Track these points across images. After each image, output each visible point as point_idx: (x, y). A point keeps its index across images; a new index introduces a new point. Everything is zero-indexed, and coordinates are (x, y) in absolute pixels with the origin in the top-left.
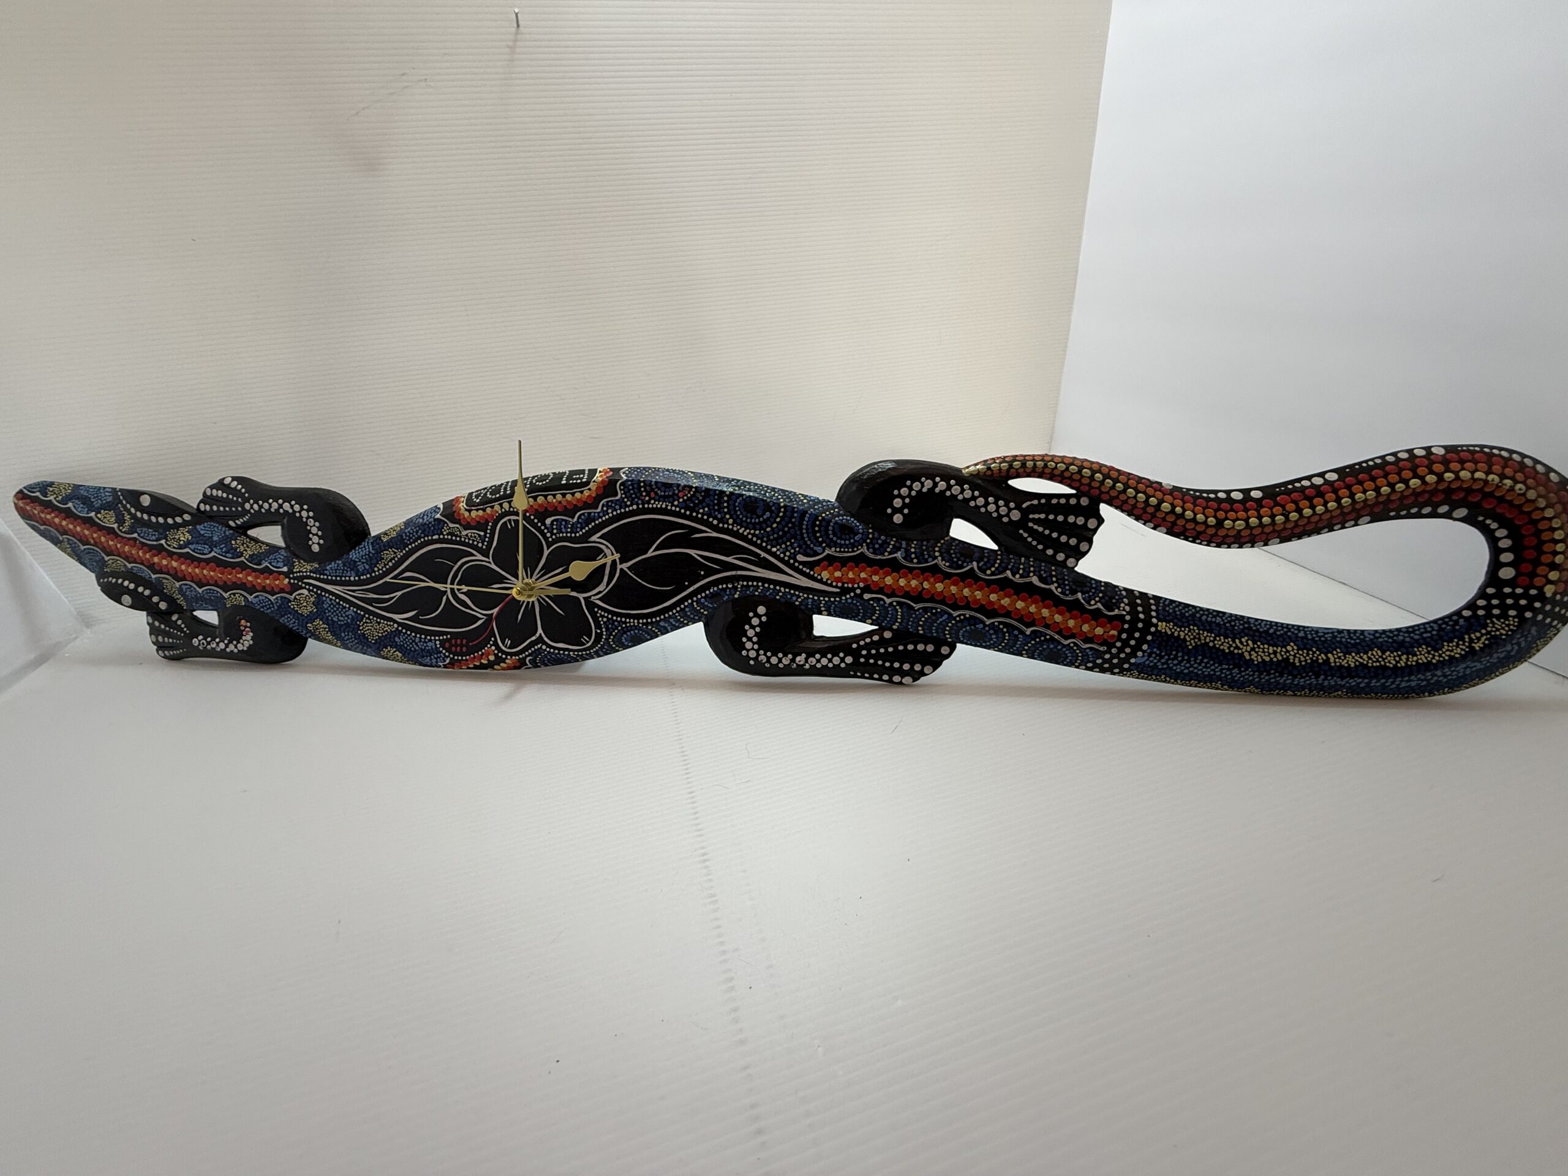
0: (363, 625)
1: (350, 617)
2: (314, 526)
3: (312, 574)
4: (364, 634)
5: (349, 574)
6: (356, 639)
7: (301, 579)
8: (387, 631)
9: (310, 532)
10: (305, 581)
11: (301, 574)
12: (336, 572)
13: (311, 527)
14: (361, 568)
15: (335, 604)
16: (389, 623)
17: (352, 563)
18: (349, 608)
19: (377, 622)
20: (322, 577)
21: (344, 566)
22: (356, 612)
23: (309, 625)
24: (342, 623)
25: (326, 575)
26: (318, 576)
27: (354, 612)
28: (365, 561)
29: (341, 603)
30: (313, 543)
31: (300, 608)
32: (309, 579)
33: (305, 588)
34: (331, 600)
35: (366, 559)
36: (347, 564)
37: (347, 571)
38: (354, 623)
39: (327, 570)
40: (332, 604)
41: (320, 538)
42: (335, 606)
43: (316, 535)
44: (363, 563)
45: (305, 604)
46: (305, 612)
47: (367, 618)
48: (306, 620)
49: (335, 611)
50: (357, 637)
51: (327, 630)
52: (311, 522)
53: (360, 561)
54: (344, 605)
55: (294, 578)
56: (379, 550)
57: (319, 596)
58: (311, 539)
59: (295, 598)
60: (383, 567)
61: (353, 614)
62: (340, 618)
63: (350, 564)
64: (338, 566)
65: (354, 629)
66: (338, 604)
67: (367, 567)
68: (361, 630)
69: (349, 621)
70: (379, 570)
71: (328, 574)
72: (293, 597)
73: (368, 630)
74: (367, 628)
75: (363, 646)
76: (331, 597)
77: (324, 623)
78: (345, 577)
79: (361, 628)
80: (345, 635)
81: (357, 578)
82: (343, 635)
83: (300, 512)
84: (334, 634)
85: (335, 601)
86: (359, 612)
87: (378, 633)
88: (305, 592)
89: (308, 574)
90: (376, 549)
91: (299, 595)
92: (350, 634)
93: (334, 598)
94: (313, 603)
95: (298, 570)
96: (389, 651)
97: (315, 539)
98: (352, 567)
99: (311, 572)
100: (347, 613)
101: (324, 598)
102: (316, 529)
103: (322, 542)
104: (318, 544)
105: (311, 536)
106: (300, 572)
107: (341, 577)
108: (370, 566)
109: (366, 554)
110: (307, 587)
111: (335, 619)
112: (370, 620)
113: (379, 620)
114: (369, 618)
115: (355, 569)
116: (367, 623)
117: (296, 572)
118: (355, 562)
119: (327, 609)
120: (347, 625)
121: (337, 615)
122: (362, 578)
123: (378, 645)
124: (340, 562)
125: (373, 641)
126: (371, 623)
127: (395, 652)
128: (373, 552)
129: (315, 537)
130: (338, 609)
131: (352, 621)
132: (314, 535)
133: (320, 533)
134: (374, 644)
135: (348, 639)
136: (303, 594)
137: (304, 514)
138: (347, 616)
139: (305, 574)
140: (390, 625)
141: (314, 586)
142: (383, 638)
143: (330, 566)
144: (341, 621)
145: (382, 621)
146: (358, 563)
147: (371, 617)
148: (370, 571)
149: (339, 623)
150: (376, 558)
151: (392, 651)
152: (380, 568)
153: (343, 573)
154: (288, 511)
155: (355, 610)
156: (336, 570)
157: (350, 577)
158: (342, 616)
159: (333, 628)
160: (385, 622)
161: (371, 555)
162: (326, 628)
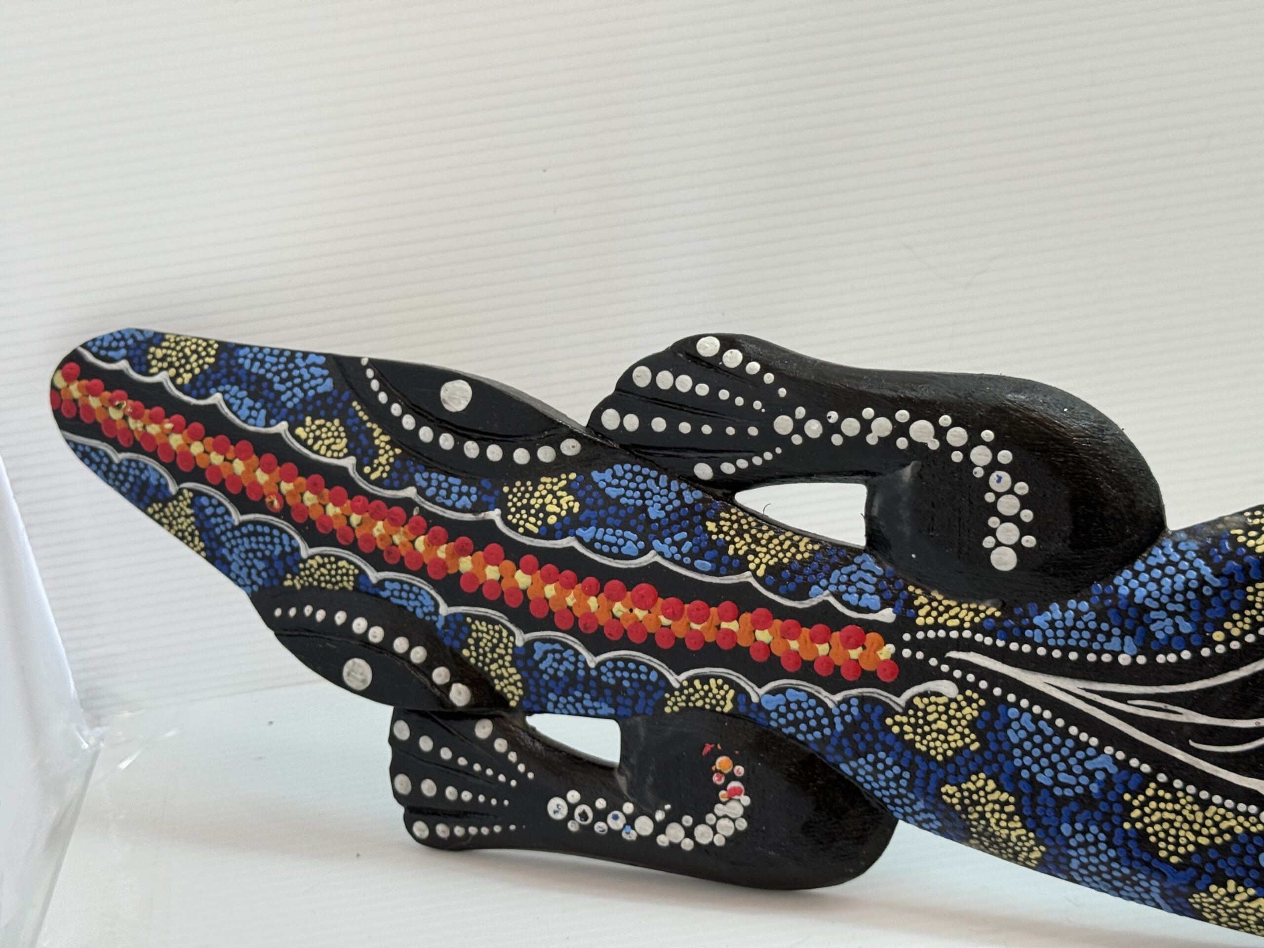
0: (1141, 807)
1: (1100, 776)
2: (1011, 491)
3: (979, 637)
5: (1115, 644)
7: (938, 648)
8: (1230, 831)
9: (992, 509)
10: (953, 654)
11: (942, 633)
12: (1068, 637)
13: (998, 495)
14: (1162, 628)
15: (1049, 731)
16: (1242, 807)
17: (1132, 612)
19: (1197, 799)
20: (1014, 646)
21: (1098, 620)
22: (1123, 765)
23: (948, 789)
25: (1030, 641)
26: (1000, 643)
27: (1116, 761)
28: (1181, 608)
29: (1073, 730)
30: (999, 544)
31: (924, 735)
32: (967, 650)
33: (949, 676)
34: (1036, 719)
36: (1111, 613)
37: (1109, 635)
39: (1034, 627)
40: (1040, 731)
41: (1025, 529)
43: (1015, 519)
44: (1172, 615)
45: (942, 725)
46: (940, 749)
48: (941, 773)
49: (1047, 756)
51: (1010, 809)
52: (1001, 481)
53: (1163, 607)
54: (1084, 737)
55: (915, 645)
56: (1239, 579)
57: (994, 705)
58: (992, 532)
59: (910, 704)
60: (1245, 633)
63: (1123, 614)
64: (1076, 619)
66: (1063, 733)
67: (1186, 627)
70: (1229, 638)
71: (1038, 639)
72: (902, 700)
74: (1157, 816)
75: (1135, 872)
76: (1037, 709)
77: (1000, 788)
81: (1141, 660)
83: (966, 450)
85: (1051, 723)
86: (1134, 762)
87: (1198, 834)
88: (948, 688)
89: (967, 634)
90: (1231, 576)
91: (922, 695)
93: (1047, 714)
94: (972, 725)
95: (930, 621)
97: (1008, 533)
98: (1128, 624)
99: (975, 628)
101: (1013, 712)
102: (1016, 502)
103: (1029, 541)
104: (1017, 547)
105: (993, 522)
106: (936, 627)
107: (1083, 652)
108: (1199, 629)
109: (1187, 589)
110: (957, 674)
112: (1173, 791)
113: (1204, 795)
115: (1139, 630)
116: (1158, 799)
117: (925, 628)
118: (1144, 609)
119: (1020, 746)
124: (1084, 606)
126: (1175, 800)
128: (1217, 583)
129: (1010, 526)
131: (1103, 791)
132: (1004, 519)
133: (1027, 515)
136: (938, 694)
137: (981, 456)
139: (954, 634)
140: (1247, 815)
141: (982, 673)
142: (1212, 854)
143: (1047, 616)
145: (1217, 799)
146: (1153, 615)
147: (1178, 784)
150: (1226, 605)
152: (1236, 632)
153: (1093, 639)
154: (924, 446)
155: (1120, 755)
156: (1068, 630)
157: (1115, 654)
159: (1034, 806)
160: (1229, 803)
161: (1207, 591)
162: (1007, 803)
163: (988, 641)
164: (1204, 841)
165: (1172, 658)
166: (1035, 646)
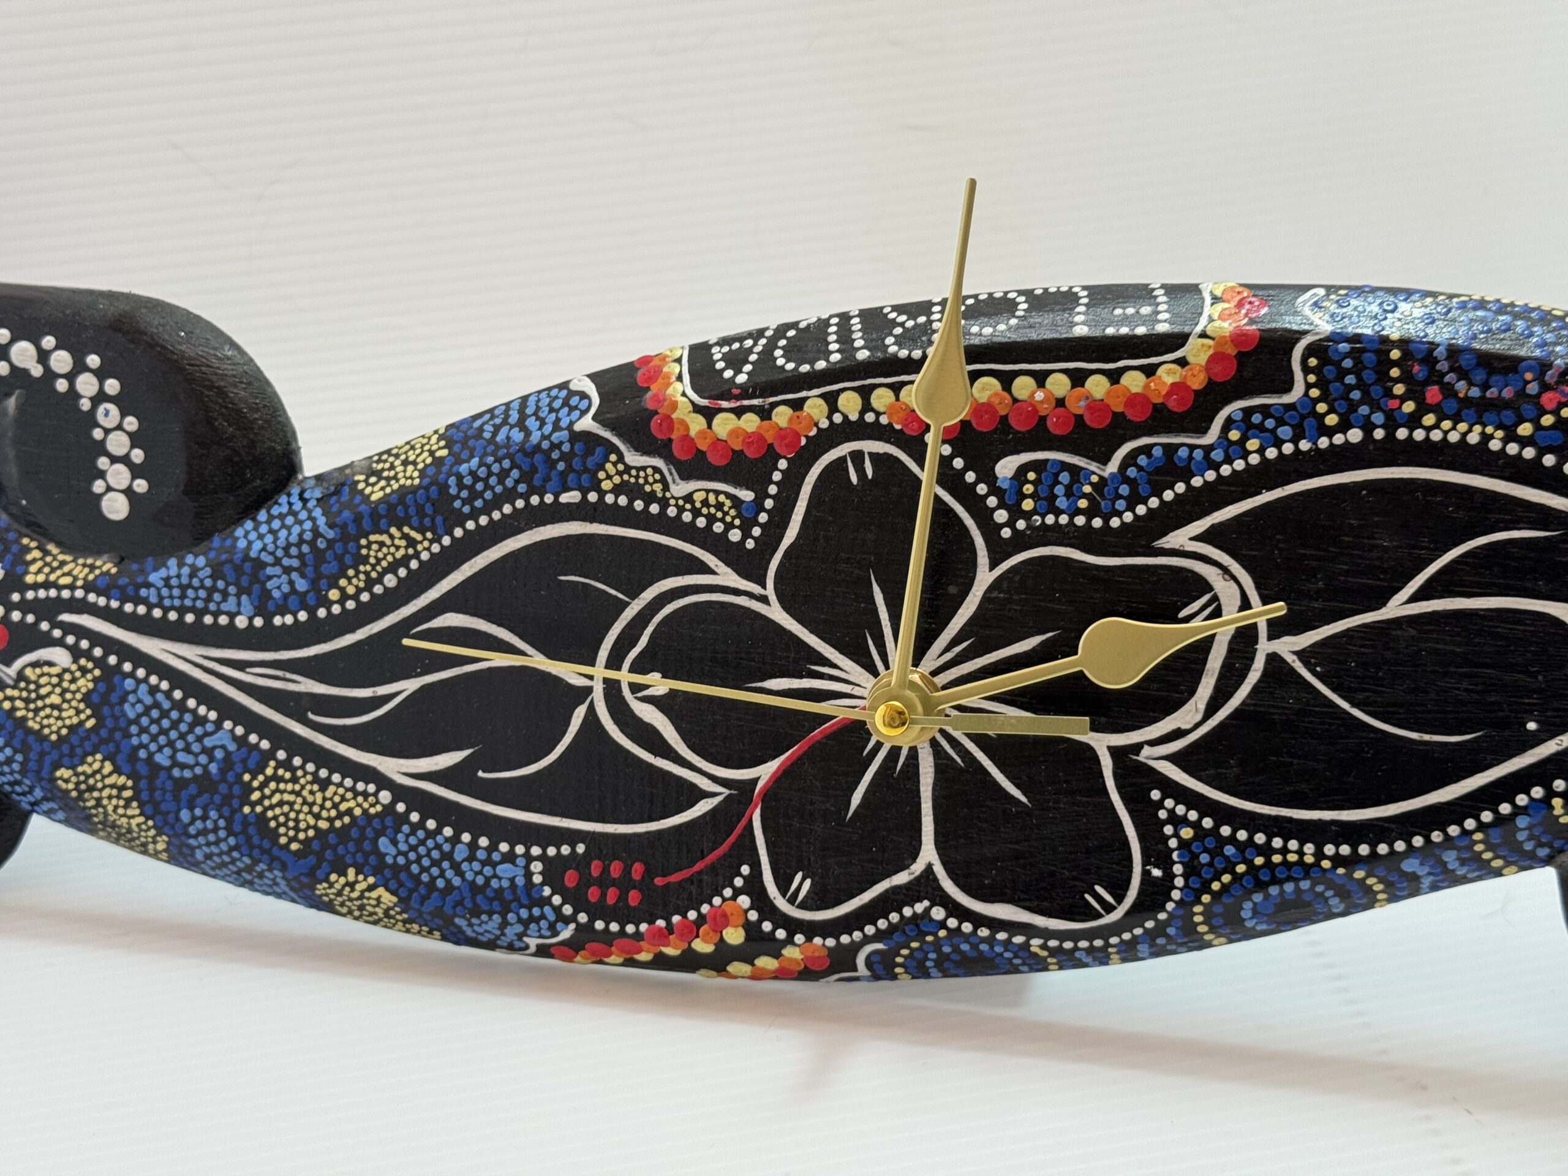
0: (261, 787)
1: (219, 754)
2: (119, 427)
3: (92, 597)
4: (262, 819)
5: (230, 605)
6: (230, 832)
7: (49, 609)
8: (349, 812)
9: (100, 448)
10: (66, 617)
11: (53, 593)
12: (183, 597)
13: (107, 431)
14: (278, 586)
15: (166, 705)
16: (360, 786)
17: (247, 567)
18: (218, 724)
19: (316, 779)
20: (128, 607)
21: (214, 577)
22: (242, 741)
23: (63, 773)
24: (187, 774)
25: (144, 601)
26: (115, 604)
27: (235, 738)
28: (295, 563)
29: (191, 703)
30: (109, 489)
31: (36, 711)
32: (79, 611)
33: (60, 643)
34: (154, 690)
35: (301, 556)
36: (227, 569)
37: (225, 595)
38: (230, 777)
39: (148, 585)
40: (157, 705)
41: (136, 472)
42: (165, 714)
43: (125, 460)
44: (288, 570)
45: (55, 699)
46: (53, 726)
47: (280, 764)
48: (55, 755)
49: (164, 732)
50: (237, 828)
51: (127, 794)
52: (109, 414)
53: (278, 562)
54: (202, 710)
55: (25, 606)
56: (352, 529)
57: (110, 675)
58: (102, 475)
59: (21, 676)
60: (359, 591)
61: (232, 747)
62: (182, 757)
63: (238, 569)
64: (192, 576)
65: (227, 799)
66: (181, 706)
67: (301, 585)
68: (253, 805)
69: (213, 768)
70: (344, 597)
71: (153, 599)
72: (12, 671)
73: (281, 804)
74: (276, 798)
75: (256, 862)
76: (153, 680)
77: (117, 770)
78: (216, 614)
79: (256, 796)
80: (194, 819)
81: (258, 622)
82: (185, 815)
83: (71, 377)
84: (151, 808)
85: (168, 694)
86: (253, 738)
87: (317, 817)
88: (60, 657)
89: (79, 594)
90: (344, 527)
91: (35, 665)
92: (213, 814)
93: (165, 685)
94: (87, 698)
95: (41, 578)
96: (352, 885)
97: (119, 475)
98: (245, 581)
99: (88, 587)
100: (208, 742)
101: (129, 683)
102: (125, 440)
103: (141, 486)
104: (128, 492)
105: (103, 462)
106: (47, 585)
107: (200, 614)
108: (314, 584)
109: (301, 541)
110: (70, 640)
111: (162, 759)
112: (293, 770)
113: (323, 773)
114: (287, 765)
115: (256, 587)
116: (279, 780)
117: (36, 586)
118: (259, 565)
119: (136, 721)
120: (205, 783)
121: (171, 744)
122: (277, 621)
123: (312, 860)
124: (201, 561)
125: (294, 846)
126: (294, 780)
127: (371, 888)
128: (331, 534)
129: (120, 467)
130: (175, 725)
131: (223, 771)
132: (114, 460)
133: (138, 455)
134: (296, 853)
135: (204, 832)
136: (50, 664)
137: (87, 385)
138: (209, 752)
139: (66, 594)
140: (365, 794)
141: (97, 639)
142: (332, 839)
143: (163, 573)
144: (183, 766)
145: (336, 778)
146: (270, 571)
147: (297, 761)
148: (311, 600)
149: (176, 772)
150: (340, 558)
151: (359, 887)
152: (351, 590)
153: (209, 599)
154: (26, 372)
155: (239, 731)
156: (183, 588)
157: (232, 616)
158: (187, 749)
159: (152, 789)
160: (348, 782)
161: (321, 544)
162: (123, 788)
163: (102, 601)
164: (323, 825)
165: (289, 619)
166: (150, 607)
